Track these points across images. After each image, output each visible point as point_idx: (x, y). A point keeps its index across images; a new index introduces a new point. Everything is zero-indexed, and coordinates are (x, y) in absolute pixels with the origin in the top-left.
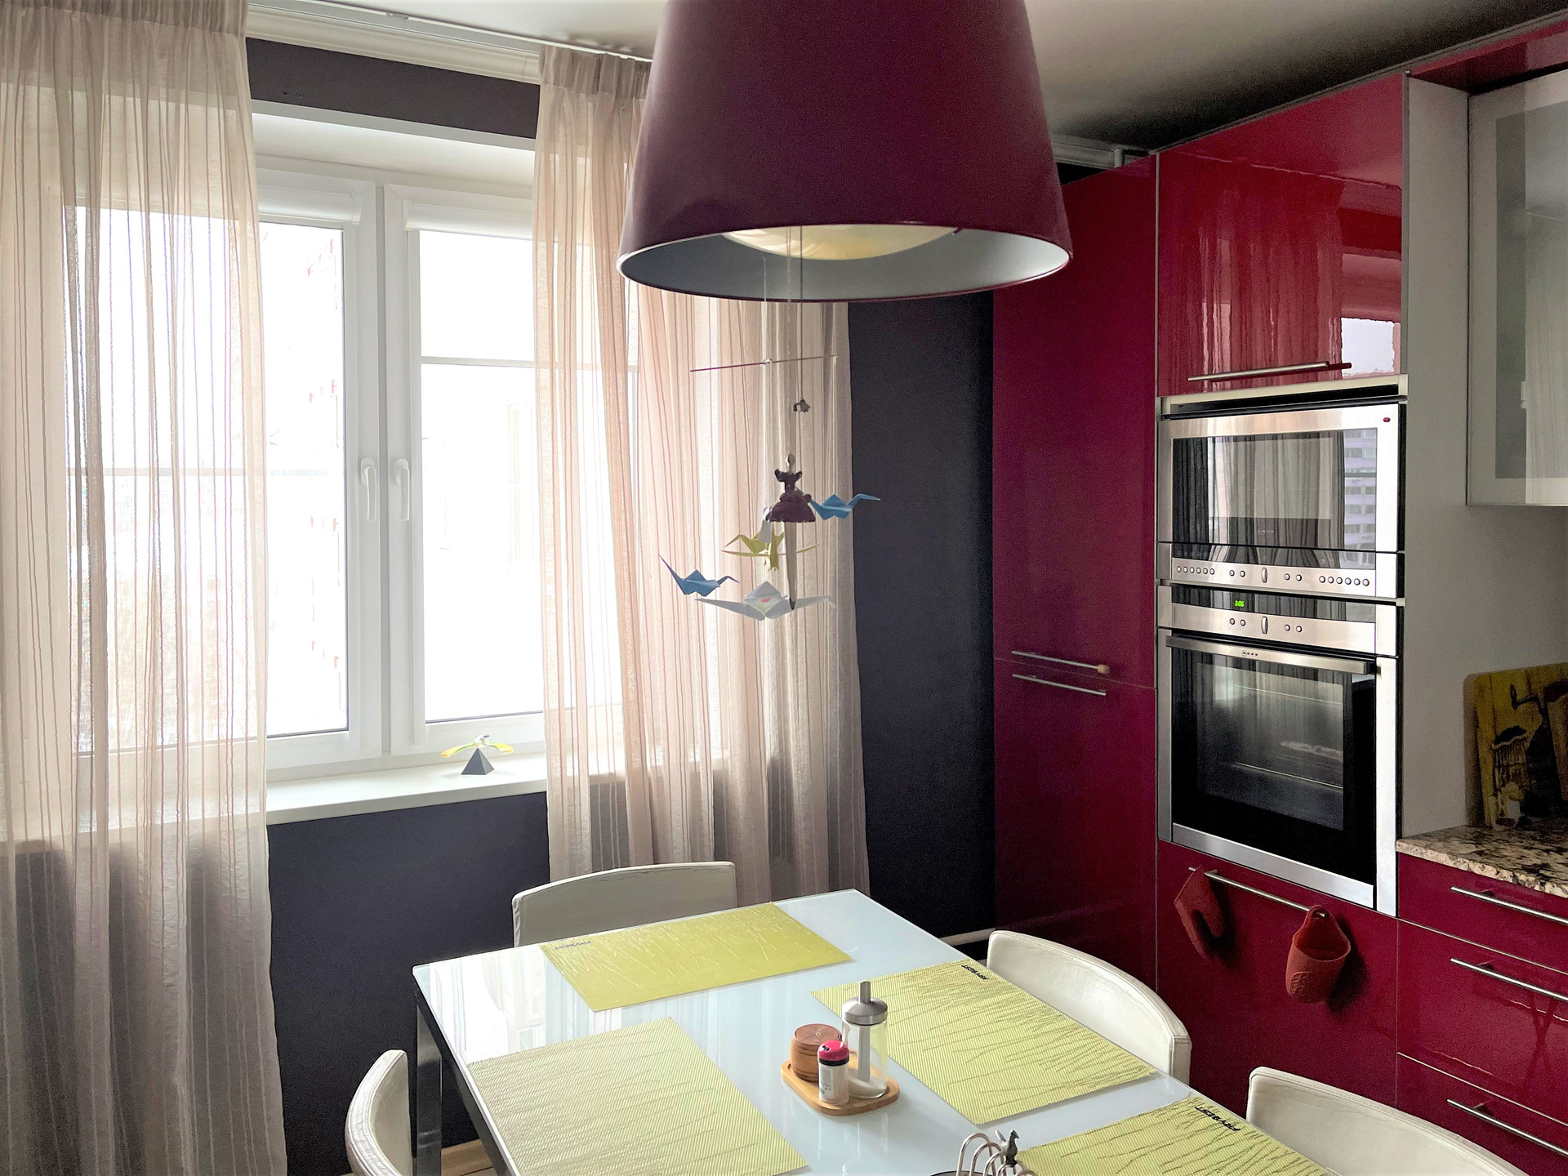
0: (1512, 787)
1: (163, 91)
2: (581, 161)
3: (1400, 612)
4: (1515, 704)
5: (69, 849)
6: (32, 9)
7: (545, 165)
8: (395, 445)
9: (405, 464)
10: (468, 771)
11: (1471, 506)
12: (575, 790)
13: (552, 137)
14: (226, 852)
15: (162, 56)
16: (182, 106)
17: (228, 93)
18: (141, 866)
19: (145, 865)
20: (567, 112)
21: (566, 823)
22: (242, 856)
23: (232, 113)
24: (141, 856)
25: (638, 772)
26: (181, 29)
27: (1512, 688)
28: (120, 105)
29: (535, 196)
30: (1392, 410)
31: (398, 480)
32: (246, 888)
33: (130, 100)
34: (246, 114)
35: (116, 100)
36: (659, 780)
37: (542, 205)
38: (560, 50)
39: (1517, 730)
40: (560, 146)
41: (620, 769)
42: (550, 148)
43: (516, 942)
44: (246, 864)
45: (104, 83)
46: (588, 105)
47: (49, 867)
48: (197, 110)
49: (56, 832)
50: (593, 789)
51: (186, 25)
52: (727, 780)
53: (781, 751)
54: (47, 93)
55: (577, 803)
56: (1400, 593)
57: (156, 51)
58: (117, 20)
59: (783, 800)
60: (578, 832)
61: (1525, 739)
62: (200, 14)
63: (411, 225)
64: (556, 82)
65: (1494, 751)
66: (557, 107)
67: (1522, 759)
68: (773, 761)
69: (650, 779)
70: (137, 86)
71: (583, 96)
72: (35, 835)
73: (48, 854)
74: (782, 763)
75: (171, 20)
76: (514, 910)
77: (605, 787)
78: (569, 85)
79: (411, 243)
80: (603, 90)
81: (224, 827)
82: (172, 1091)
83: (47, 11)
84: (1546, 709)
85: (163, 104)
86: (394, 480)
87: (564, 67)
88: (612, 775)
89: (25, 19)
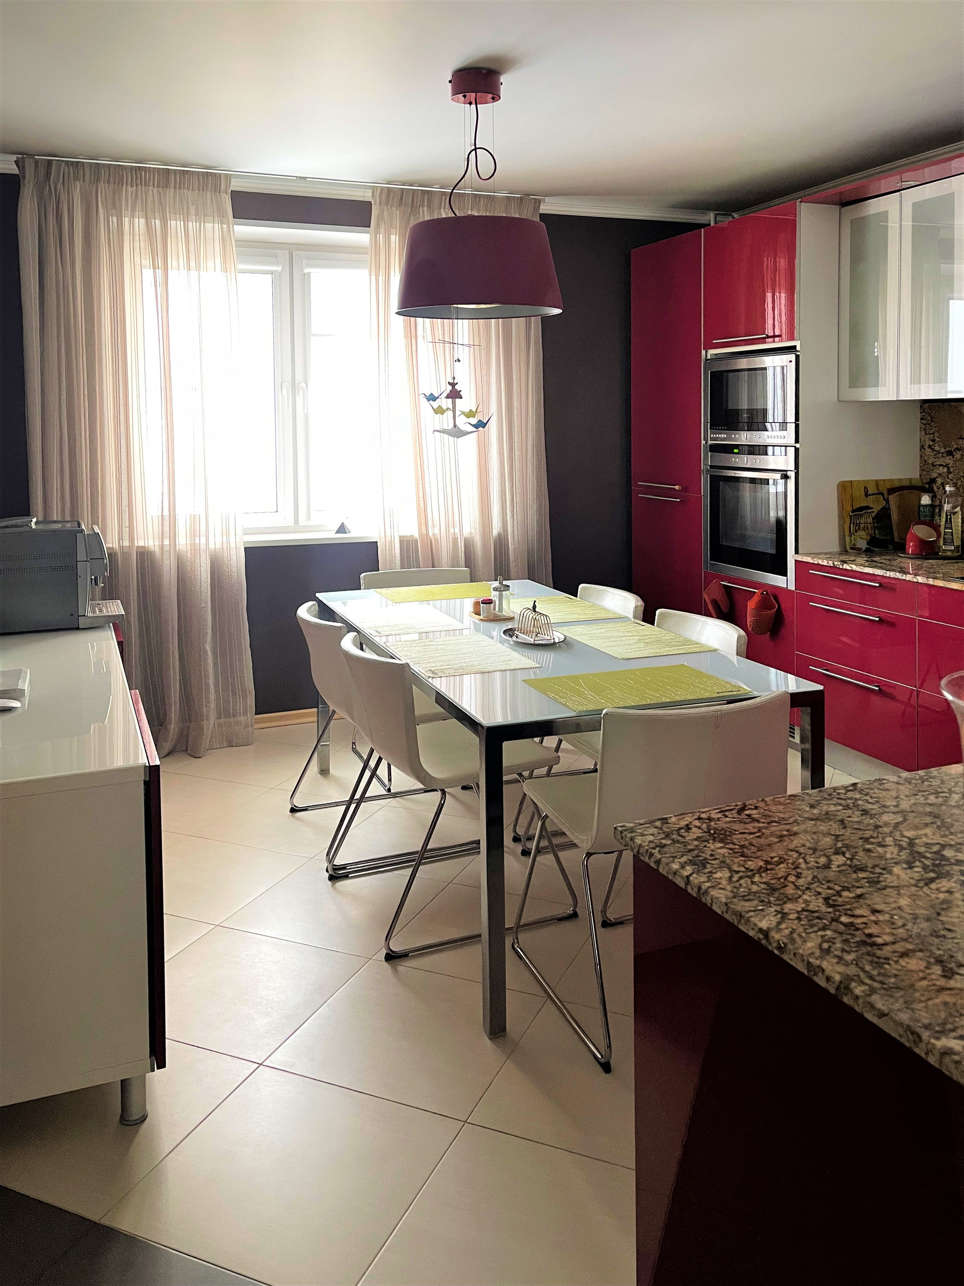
0: (862, 533)
1: (194, 217)
2: (393, 237)
3: (797, 450)
4: (867, 495)
5: (157, 549)
6: (135, 187)
7: (375, 241)
8: (299, 377)
9: (304, 385)
10: (338, 532)
11: (840, 401)
12: (391, 542)
13: (378, 226)
14: (226, 556)
15: (192, 205)
16: (202, 224)
17: (222, 216)
18: (189, 559)
19: (191, 557)
20: (385, 217)
21: (387, 554)
22: (234, 557)
23: (225, 226)
24: (189, 554)
25: (425, 536)
26: (201, 192)
27: (865, 488)
28: (175, 225)
29: (370, 253)
30: (792, 357)
31: (301, 393)
32: (236, 571)
33: (178, 222)
34: (231, 226)
35: (173, 222)
36: (436, 540)
37: (373, 258)
38: (382, 188)
39: (868, 508)
40: (382, 230)
41: (416, 535)
42: (377, 232)
43: (362, 587)
44: (235, 560)
45: (168, 215)
46: (397, 213)
47: (147, 558)
48: (209, 226)
49: (151, 543)
50: (401, 542)
51: (203, 190)
52: (473, 542)
53: (504, 530)
54: (142, 221)
55: (393, 545)
56: (797, 441)
57: (190, 203)
58: (172, 190)
59: (505, 554)
60: (394, 558)
61: (873, 512)
62: (210, 185)
63: (306, 271)
64: (380, 204)
65: (851, 516)
66: (380, 217)
67: (870, 520)
68: (499, 535)
69: (431, 540)
70: (181, 216)
71: (394, 208)
72: (141, 544)
73: (147, 552)
74: (504, 536)
75: (197, 189)
76: (361, 580)
77: (408, 541)
78: (387, 204)
79: (306, 278)
80: (405, 206)
81: (225, 546)
82: (206, 651)
83: (141, 187)
84: (888, 499)
85: (194, 223)
86: (299, 393)
87: (384, 197)
88: (412, 536)
89: (132, 192)
